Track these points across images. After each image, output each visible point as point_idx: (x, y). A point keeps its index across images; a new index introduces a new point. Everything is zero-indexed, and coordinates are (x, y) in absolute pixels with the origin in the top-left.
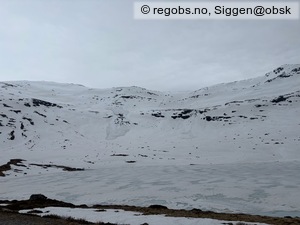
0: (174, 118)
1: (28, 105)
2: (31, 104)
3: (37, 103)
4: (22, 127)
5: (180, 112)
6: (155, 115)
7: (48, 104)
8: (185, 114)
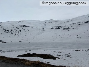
0: (56, 29)
1: (21, 27)
2: (22, 26)
3: (23, 26)
4: (18, 32)
5: (57, 27)
6: (51, 28)
7: (26, 26)
8: (59, 28)
